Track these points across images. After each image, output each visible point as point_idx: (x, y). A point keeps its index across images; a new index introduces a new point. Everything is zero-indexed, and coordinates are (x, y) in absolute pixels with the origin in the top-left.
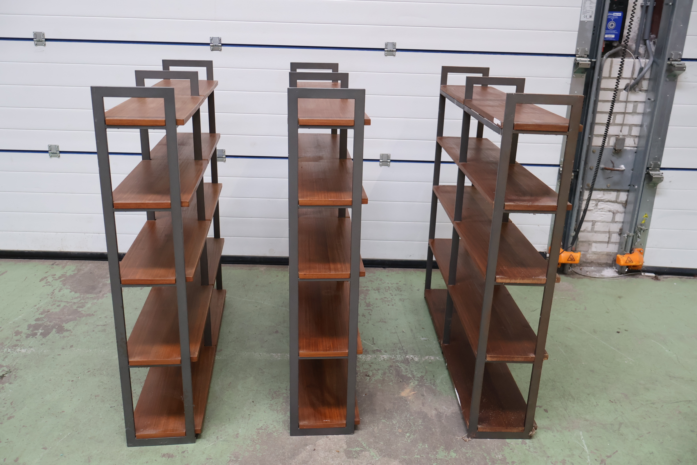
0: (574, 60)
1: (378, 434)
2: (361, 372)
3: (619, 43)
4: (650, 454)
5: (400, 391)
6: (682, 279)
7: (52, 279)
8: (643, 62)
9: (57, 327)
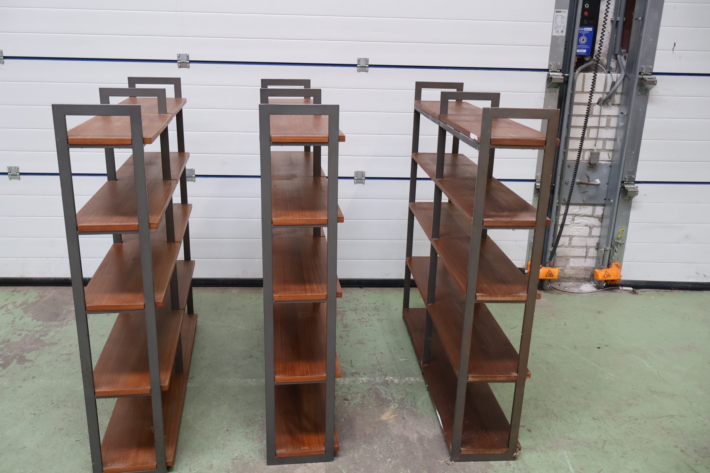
0: (548, 75)
1: (358, 461)
2: (340, 396)
3: (590, 58)
4: (635, 471)
5: (380, 415)
6: (659, 292)
7: (13, 307)
8: (615, 76)
9: (18, 357)
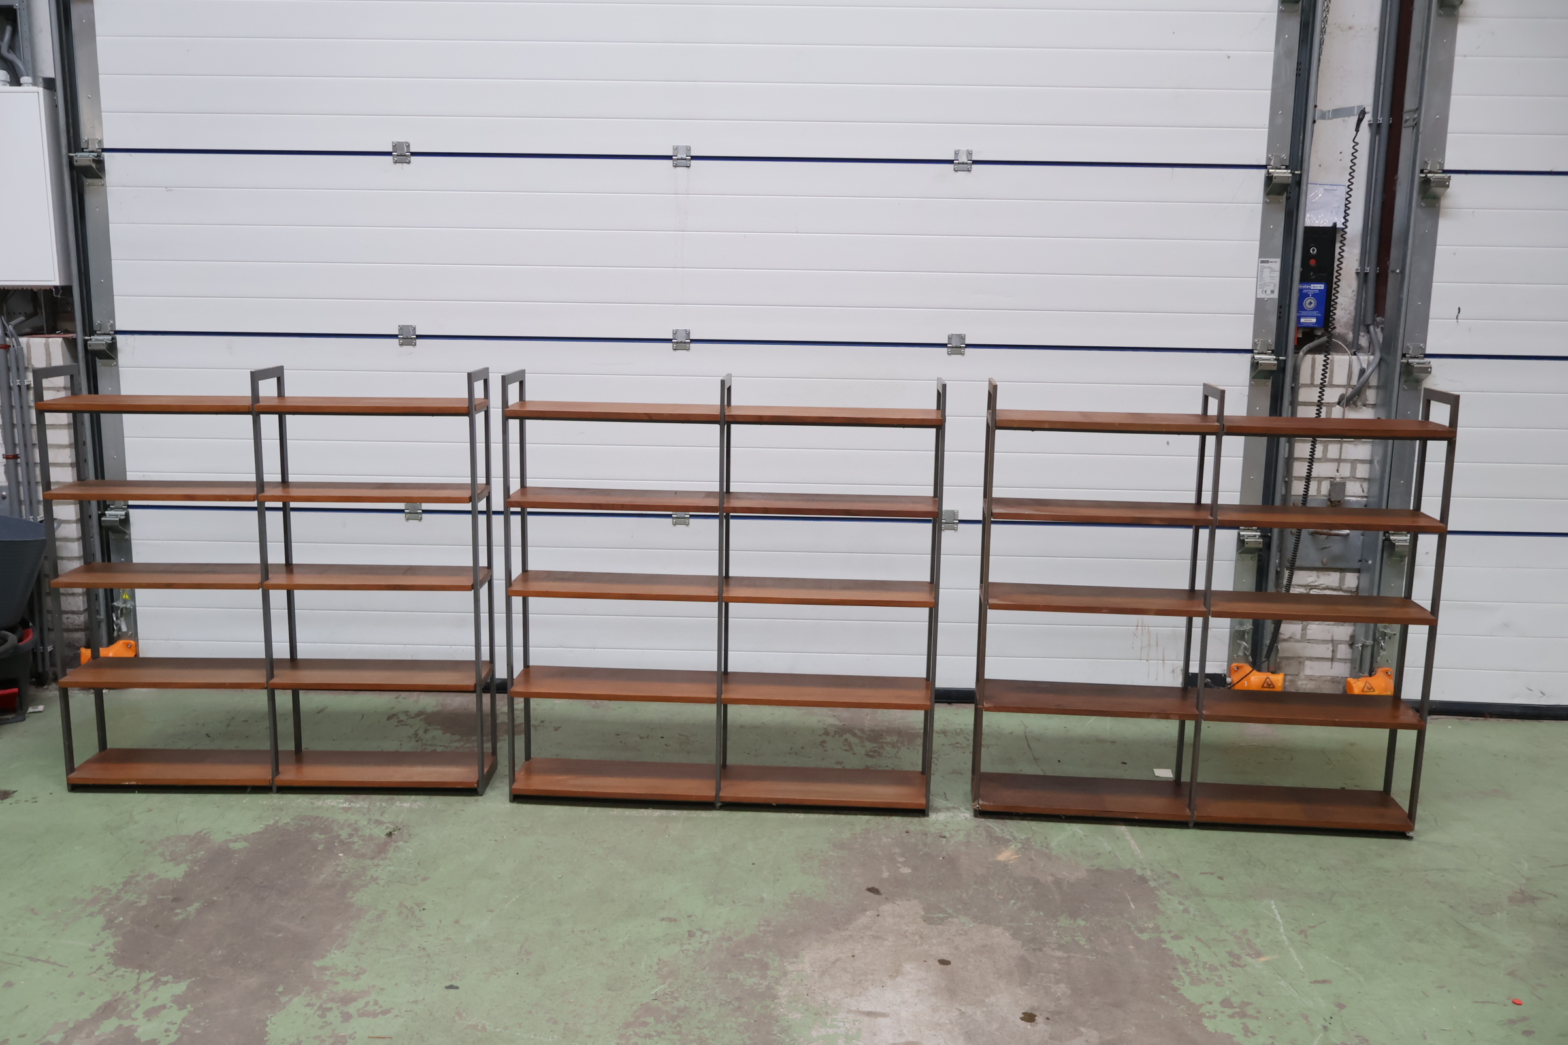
0: (1250, 359)
2: (933, 832)
3: (1323, 331)
4: (1375, 925)
5: (995, 854)
6: (1462, 720)
8: (1364, 359)
